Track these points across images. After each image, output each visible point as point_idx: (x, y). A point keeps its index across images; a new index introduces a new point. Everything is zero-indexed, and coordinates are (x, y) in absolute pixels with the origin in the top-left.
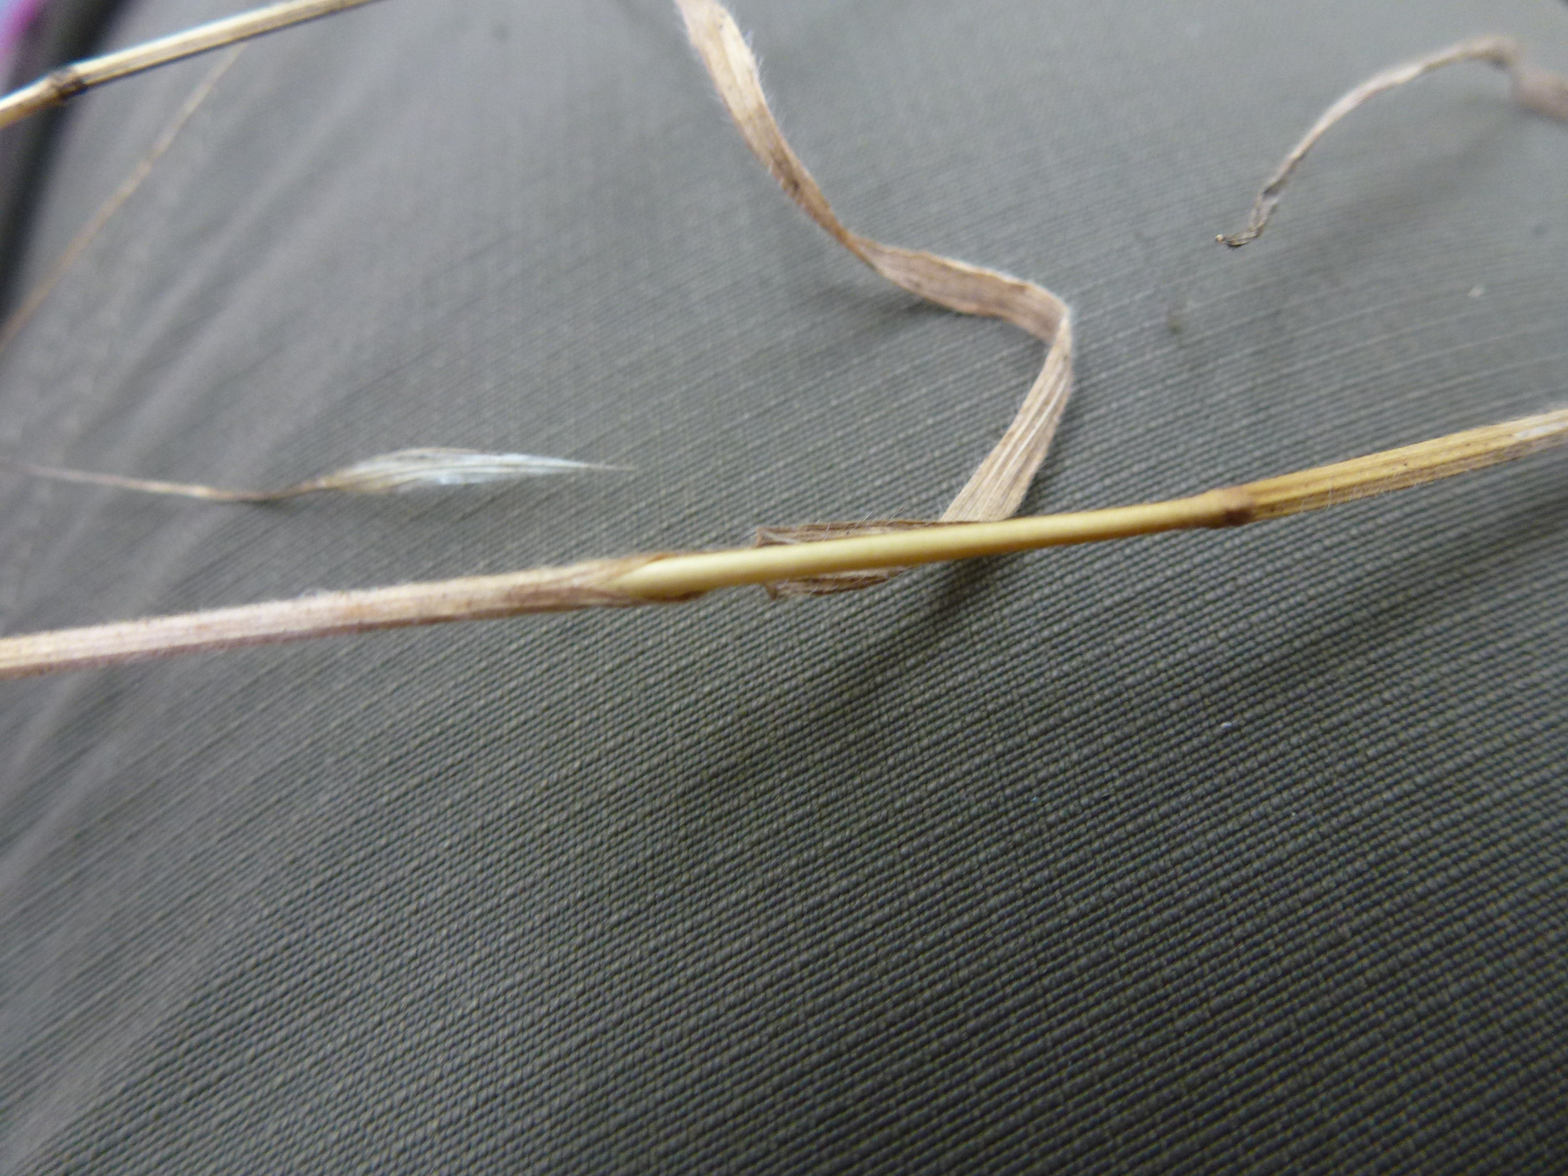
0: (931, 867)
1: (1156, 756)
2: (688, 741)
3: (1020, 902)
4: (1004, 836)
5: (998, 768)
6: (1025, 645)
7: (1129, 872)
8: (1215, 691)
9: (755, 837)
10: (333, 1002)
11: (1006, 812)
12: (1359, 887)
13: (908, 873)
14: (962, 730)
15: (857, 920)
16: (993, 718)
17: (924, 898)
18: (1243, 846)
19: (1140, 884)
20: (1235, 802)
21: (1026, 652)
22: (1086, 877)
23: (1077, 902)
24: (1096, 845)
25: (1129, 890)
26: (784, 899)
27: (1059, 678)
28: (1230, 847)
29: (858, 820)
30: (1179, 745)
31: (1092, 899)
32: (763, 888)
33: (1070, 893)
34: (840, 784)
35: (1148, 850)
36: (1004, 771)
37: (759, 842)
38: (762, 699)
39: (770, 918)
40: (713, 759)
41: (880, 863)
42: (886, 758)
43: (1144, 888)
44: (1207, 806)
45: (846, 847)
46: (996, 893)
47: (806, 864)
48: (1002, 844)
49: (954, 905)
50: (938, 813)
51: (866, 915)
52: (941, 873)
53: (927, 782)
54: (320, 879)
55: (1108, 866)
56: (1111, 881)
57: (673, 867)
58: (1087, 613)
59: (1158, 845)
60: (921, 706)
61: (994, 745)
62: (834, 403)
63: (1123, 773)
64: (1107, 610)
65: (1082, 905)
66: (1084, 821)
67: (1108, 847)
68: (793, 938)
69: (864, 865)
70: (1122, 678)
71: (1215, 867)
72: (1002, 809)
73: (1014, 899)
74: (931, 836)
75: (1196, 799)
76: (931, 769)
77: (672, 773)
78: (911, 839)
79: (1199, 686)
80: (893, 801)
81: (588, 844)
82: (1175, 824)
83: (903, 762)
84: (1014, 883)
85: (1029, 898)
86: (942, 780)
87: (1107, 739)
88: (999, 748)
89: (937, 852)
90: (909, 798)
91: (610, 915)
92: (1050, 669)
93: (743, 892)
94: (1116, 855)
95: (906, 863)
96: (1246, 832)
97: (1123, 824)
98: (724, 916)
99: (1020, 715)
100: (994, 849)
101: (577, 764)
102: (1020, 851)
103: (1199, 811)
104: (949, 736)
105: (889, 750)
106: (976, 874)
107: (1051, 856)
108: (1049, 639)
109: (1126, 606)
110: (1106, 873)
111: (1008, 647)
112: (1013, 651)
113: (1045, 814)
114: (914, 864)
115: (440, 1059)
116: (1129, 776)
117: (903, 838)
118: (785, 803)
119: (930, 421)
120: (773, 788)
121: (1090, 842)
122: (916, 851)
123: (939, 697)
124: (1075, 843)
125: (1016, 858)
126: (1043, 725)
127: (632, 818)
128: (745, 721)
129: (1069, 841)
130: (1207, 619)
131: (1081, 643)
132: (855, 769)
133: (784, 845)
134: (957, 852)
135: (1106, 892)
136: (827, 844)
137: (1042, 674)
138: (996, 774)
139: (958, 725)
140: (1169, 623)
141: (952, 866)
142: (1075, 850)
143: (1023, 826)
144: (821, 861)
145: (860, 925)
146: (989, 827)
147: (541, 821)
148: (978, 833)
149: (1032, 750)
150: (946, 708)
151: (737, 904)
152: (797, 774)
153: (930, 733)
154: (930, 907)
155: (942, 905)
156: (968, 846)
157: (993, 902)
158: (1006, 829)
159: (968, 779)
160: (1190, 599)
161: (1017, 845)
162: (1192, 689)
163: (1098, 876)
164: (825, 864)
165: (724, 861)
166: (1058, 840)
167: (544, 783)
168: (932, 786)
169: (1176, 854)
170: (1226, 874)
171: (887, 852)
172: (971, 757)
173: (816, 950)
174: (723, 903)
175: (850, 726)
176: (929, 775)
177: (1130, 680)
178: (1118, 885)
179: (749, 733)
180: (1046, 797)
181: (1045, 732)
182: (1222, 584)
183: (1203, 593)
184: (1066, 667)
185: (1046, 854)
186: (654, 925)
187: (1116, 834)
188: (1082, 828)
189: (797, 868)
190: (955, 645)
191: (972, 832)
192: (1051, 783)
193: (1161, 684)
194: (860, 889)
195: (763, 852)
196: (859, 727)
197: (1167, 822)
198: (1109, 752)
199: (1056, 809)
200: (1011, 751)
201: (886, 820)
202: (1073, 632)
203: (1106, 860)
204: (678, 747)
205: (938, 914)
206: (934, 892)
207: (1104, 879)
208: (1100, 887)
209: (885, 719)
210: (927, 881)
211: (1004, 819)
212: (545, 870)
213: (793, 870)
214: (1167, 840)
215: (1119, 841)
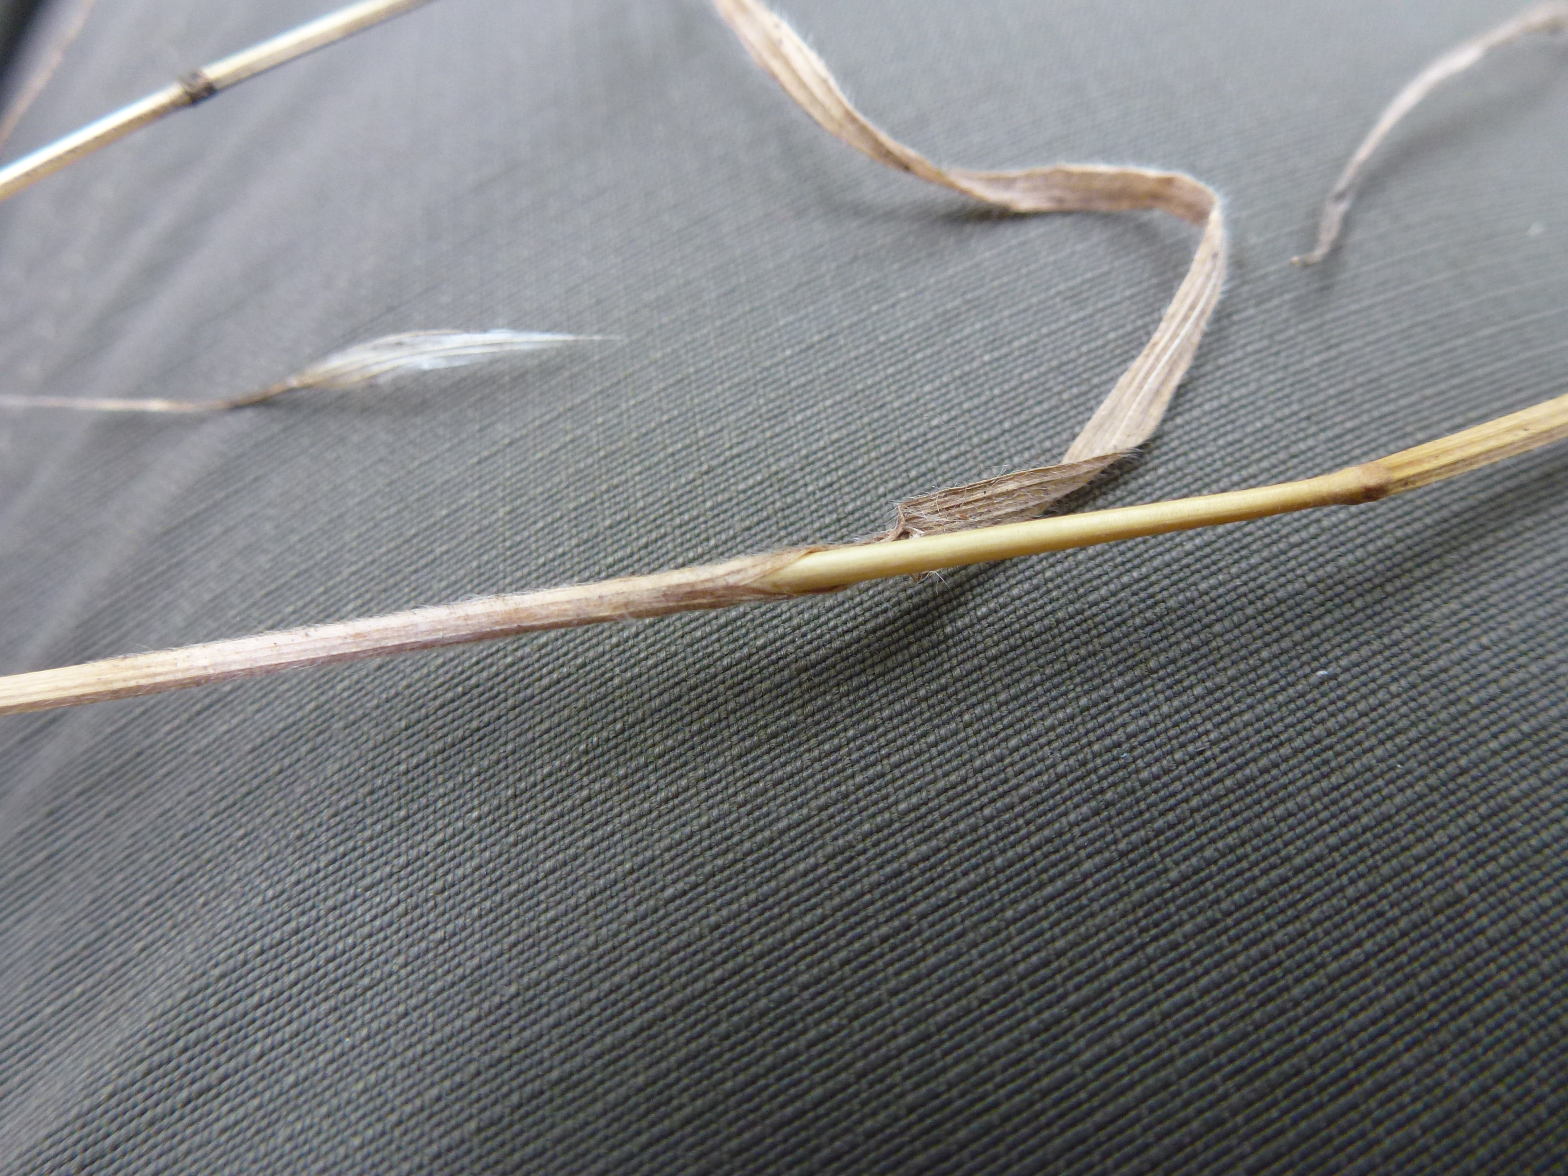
0: (1018, 829)
1: (1251, 707)
2: (742, 699)
3: (1117, 865)
4: (1095, 795)
5: (1084, 723)
7: (1231, 831)
8: (1308, 639)
9: (822, 800)
10: (351, 991)
11: (1095, 770)
12: (1472, 842)
13: (992, 837)
14: (1042, 683)
15: (939, 889)
17: (1011, 864)
18: (1349, 801)
19: (1243, 843)
20: (1338, 754)
22: (1186, 837)
23: (1177, 863)
24: (1194, 802)
25: (1232, 849)
26: (858, 868)
27: (1143, 627)
28: (1334, 802)
29: (934, 781)
30: (1274, 695)
31: (1194, 860)
32: (833, 857)
33: (1169, 854)
34: (912, 743)
35: (1249, 807)
36: (1090, 725)
37: (826, 807)
39: (843, 889)
40: (770, 718)
41: (962, 826)
42: (961, 714)
43: (1248, 848)
44: (1308, 759)
45: (923, 810)
46: (1089, 856)
47: (879, 830)
48: (1093, 804)
49: (1045, 870)
50: (1021, 772)
51: (948, 884)
52: (1028, 836)
53: (1007, 739)
54: (331, 855)
55: (1208, 825)
56: (1213, 841)
57: (732, 835)
59: (1259, 802)
60: (995, 658)
61: (1078, 698)
62: (882, 339)
63: (1217, 726)
64: (1188, 554)
65: (1183, 867)
66: (1179, 778)
67: (1206, 805)
68: (871, 910)
69: (944, 829)
70: (1209, 626)
71: (1321, 823)
72: (1090, 766)
73: (1109, 863)
74: (1014, 797)
75: (1296, 751)
76: (1011, 725)
77: (726, 733)
78: (993, 801)
79: (1290, 634)
80: (971, 760)
81: (635, 811)
82: (1275, 779)
84: (1108, 846)
85: (1125, 861)
86: (1024, 736)
87: (1198, 690)
88: (1084, 701)
89: (1022, 814)
90: (989, 756)
91: (663, 889)
93: (812, 861)
94: (1215, 814)
95: (990, 826)
96: (1351, 786)
97: (1221, 780)
98: (793, 887)
99: (1103, 666)
100: (1085, 809)
101: (619, 726)
102: (1113, 811)
103: (1300, 764)
104: (1028, 690)
106: (1067, 836)
107: (1147, 816)
108: (1129, 585)
110: (1206, 832)
111: (1085, 595)
114: (999, 828)
115: (476, 1053)
116: (1224, 729)
117: (985, 799)
118: (853, 763)
119: (987, 358)
120: (839, 748)
121: (1187, 800)
122: (1000, 812)
123: (1013, 648)
124: (1172, 801)
125: (1109, 819)
126: (1128, 677)
127: (684, 782)
128: (804, 676)
129: (1164, 800)
130: (1293, 563)
131: (1163, 590)
132: (927, 727)
133: (855, 808)
134: (1044, 813)
135: (1208, 853)
136: (902, 806)
137: (1124, 622)
138: (1082, 730)
139: (1037, 678)
141: (1040, 829)
142: (1172, 809)
143: (1114, 784)
144: (896, 826)
145: (944, 894)
146: (1077, 786)
147: (581, 788)
148: (1067, 793)
149: (1119, 703)
150: (1023, 660)
151: (805, 874)
152: (864, 733)
153: (1008, 687)
154: (1018, 874)
155: (1032, 871)
156: (1056, 806)
157: (1087, 866)
158: (1096, 788)
159: (1052, 735)
161: (1109, 805)
162: (1283, 636)
163: (1199, 836)
164: (902, 829)
165: (789, 828)
166: (1153, 798)
167: (582, 747)
168: (1013, 742)
169: (1280, 811)
170: (1333, 831)
171: (968, 815)
172: (1053, 712)
173: (896, 923)
174: (791, 873)
175: (920, 681)
176: (1010, 731)
177: (1217, 628)
178: (1220, 845)
179: (810, 689)
180: (1136, 753)
181: (1131, 684)
182: (1306, 526)
185: (1141, 813)
186: (714, 900)
187: (1214, 790)
188: (1178, 785)
189: (871, 833)
191: (1060, 791)
192: (1141, 737)
193: (1250, 631)
194: (941, 855)
195: (832, 817)
196: (929, 682)
197: (1267, 777)
198: (1201, 704)
199: (1149, 765)
200: (1095, 704)
201: (964, 780)
203: (1205, 819)
204: (731, 706)
205: (1028, 881)
206: (1022, 858)
207: (1204, 839)
208: (1202, 848)
209: (957, 672)
210: (1013, 846)
211: (1093, 777)
212: (588, 840)
213: (866, 836)
214: (1268, 796)
215: (1217, 799)
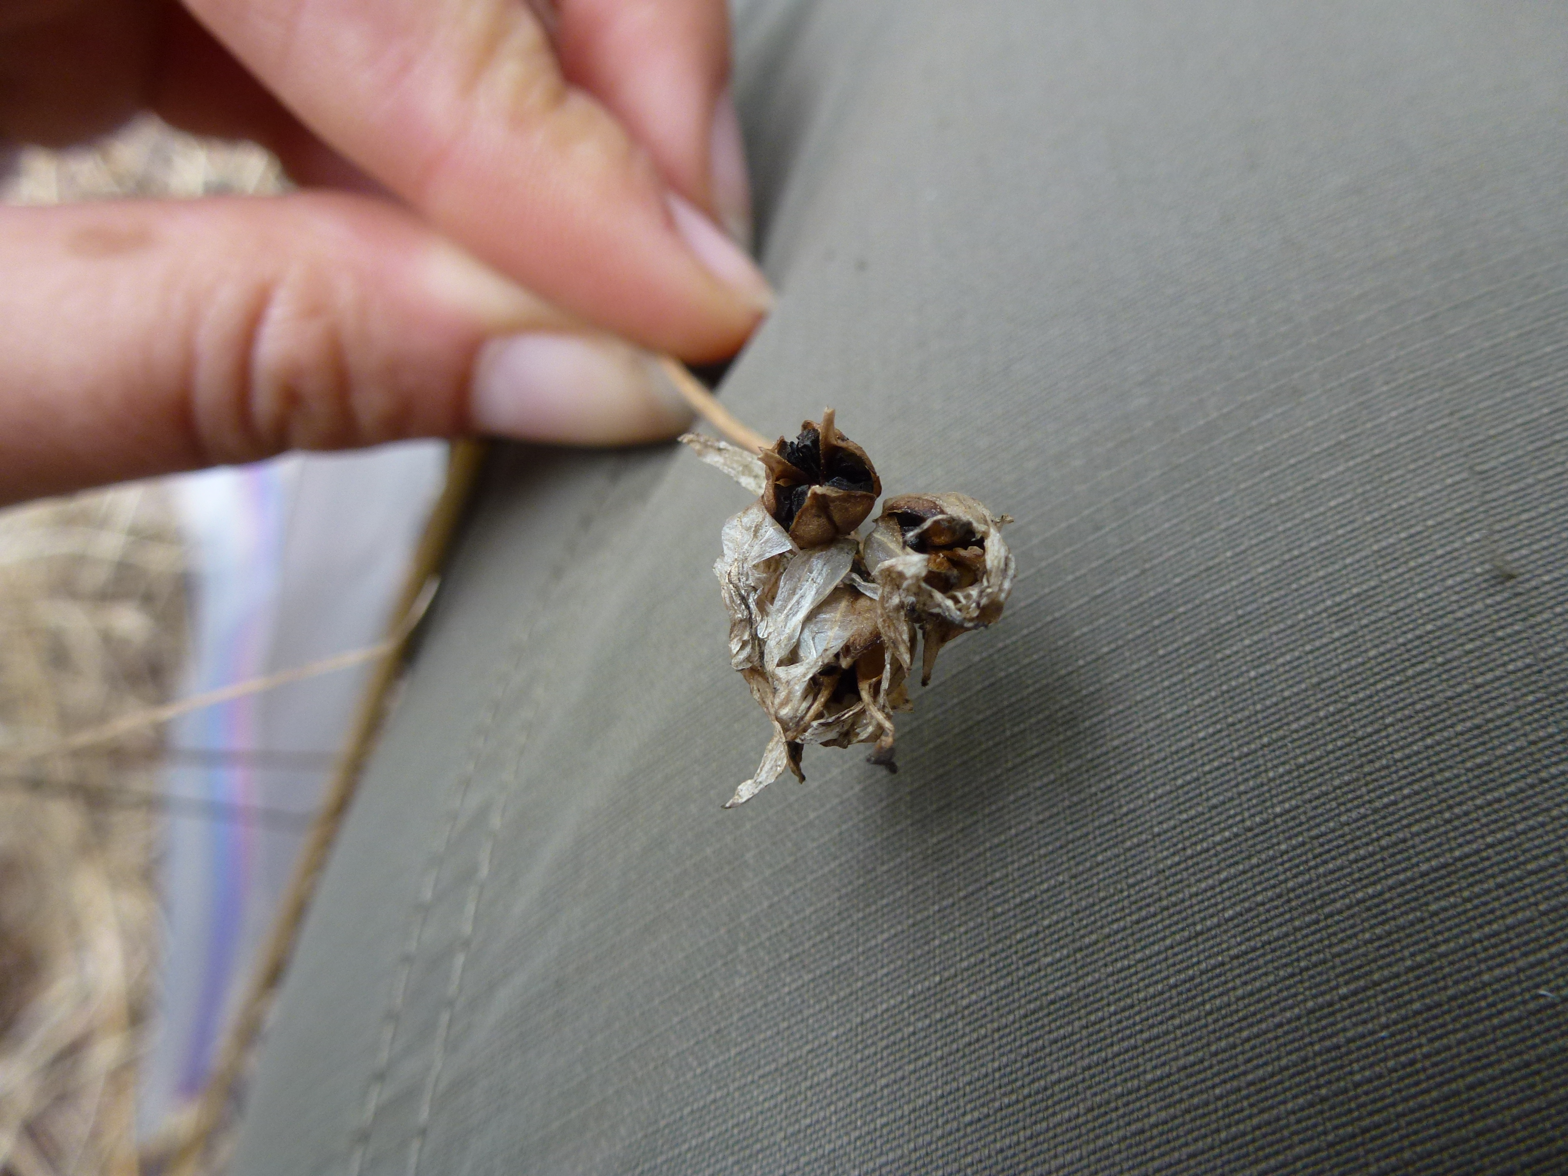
6: (1338, 905)
16: (1305, 975)
21: (1340, 912)
38: (1094, 937)
58: (1402, 877)
83: (1219, 1009)
92: (1363, 931)
105: (1206, 996)
109: (1443, 872)
112: (1327, 910)
113: (1351, 1073)
140: (1488, 892)
160: (1511, 868)
183: (1525, 863)
184: (1378, 931)
190: (1272, 900)
202: (1387, 896)
